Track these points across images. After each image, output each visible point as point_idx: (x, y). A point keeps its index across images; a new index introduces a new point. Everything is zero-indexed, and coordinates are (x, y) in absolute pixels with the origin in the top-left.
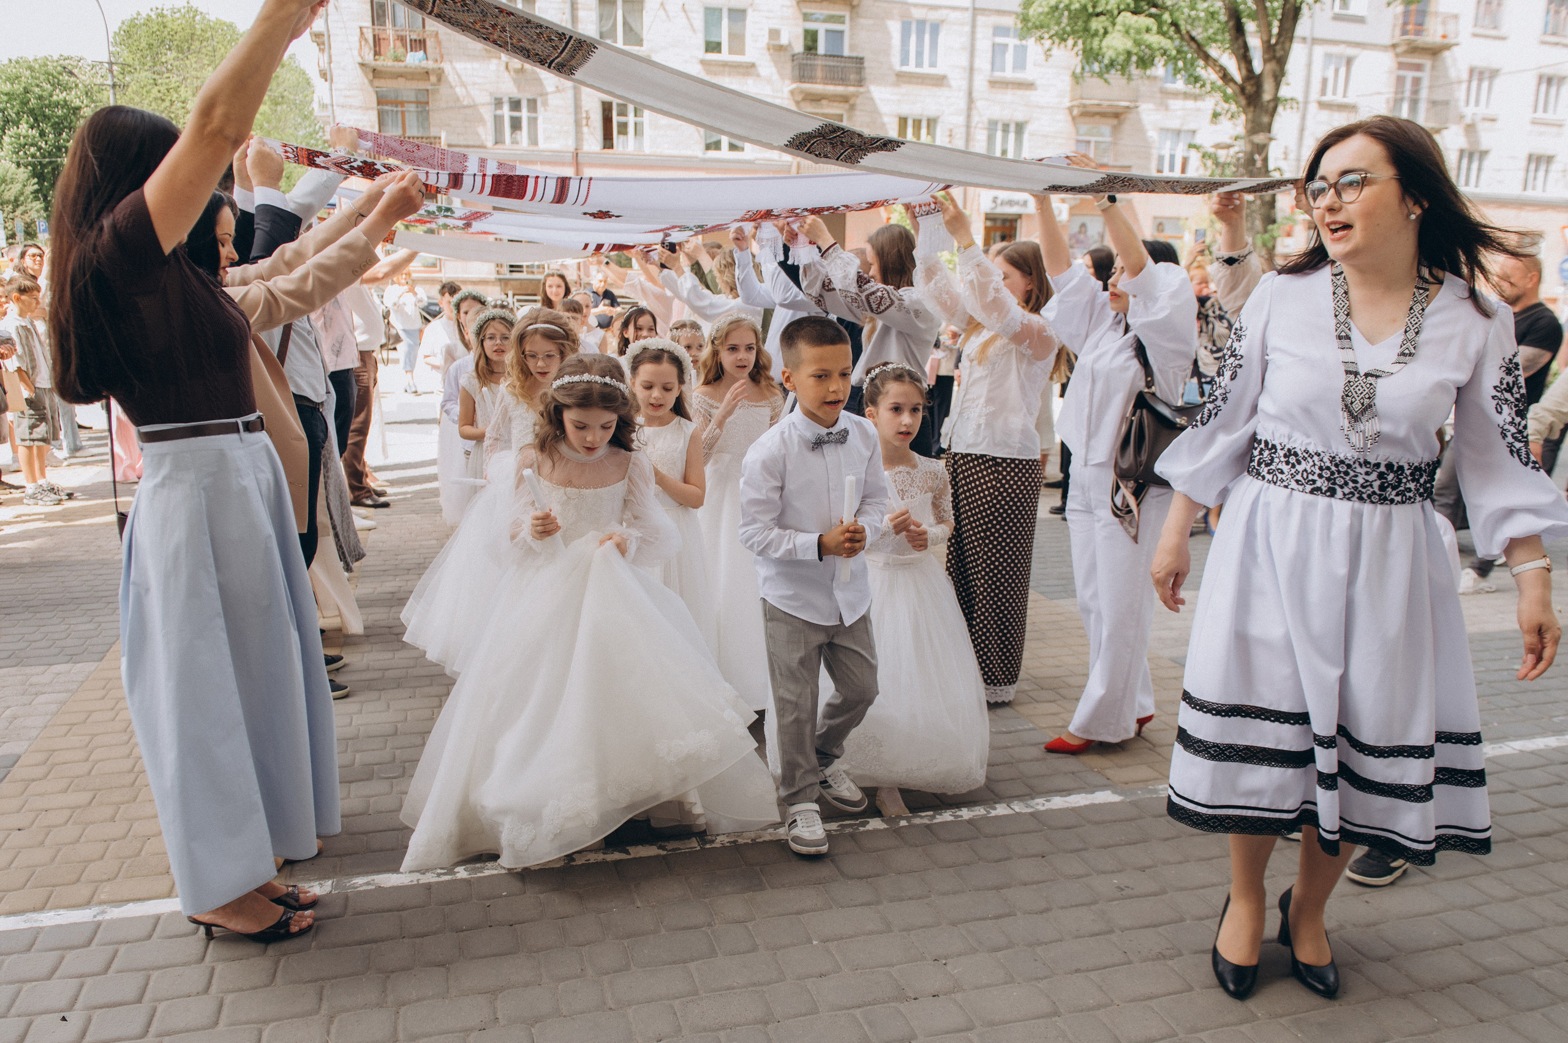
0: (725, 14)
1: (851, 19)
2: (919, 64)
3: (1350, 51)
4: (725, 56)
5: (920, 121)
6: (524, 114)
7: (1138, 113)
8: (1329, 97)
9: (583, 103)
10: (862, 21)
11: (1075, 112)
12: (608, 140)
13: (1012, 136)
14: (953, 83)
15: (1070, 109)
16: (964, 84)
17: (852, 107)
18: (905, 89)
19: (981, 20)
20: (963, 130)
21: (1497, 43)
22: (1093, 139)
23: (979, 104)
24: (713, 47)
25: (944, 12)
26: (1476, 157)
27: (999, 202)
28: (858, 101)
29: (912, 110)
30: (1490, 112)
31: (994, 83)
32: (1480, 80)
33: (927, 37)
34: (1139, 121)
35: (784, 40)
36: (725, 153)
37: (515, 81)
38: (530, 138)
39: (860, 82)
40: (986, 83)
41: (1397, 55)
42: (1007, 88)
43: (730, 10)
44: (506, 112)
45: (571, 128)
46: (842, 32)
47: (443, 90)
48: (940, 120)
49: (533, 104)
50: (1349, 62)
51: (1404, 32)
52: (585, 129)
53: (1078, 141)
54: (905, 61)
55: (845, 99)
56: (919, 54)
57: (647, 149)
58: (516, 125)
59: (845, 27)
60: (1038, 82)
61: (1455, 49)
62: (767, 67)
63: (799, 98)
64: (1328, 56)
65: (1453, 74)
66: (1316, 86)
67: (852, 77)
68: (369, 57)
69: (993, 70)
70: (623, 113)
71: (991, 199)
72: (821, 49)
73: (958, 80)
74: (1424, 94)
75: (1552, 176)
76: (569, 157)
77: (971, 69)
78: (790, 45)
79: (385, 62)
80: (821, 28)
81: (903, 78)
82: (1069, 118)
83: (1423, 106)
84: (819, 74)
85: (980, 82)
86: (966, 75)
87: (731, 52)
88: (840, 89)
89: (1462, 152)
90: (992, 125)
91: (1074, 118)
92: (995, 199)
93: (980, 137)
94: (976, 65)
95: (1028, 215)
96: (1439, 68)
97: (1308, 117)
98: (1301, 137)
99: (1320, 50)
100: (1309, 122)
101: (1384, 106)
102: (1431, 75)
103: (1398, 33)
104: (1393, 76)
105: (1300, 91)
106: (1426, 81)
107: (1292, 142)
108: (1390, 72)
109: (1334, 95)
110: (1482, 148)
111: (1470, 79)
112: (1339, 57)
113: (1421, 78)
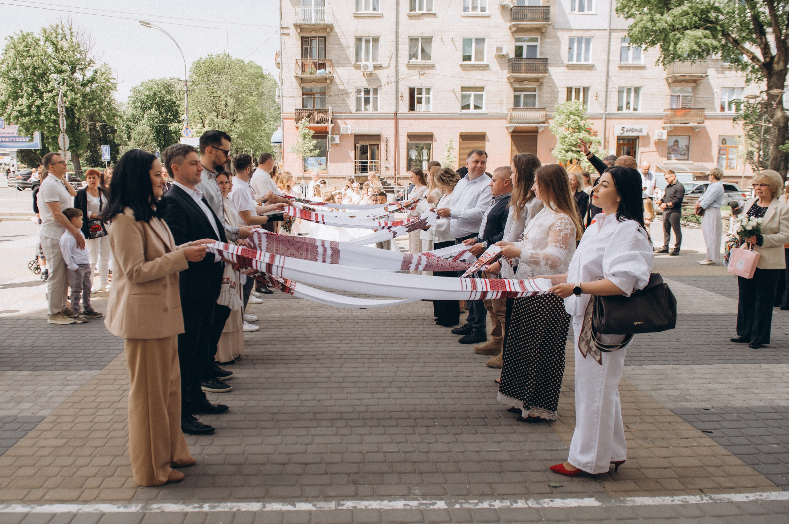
0: (474, 41)
1: (541, 39)
2: (579, 59)
4: (473, 62)
5: (579, 89)
6: (371, 96)
7: (708, 79)
9: (400, 89)
10: (547, 40)
11: (670, 80)
12: (412, 107)
13: (632, 95)
14: (598, 68)
15: (667, 79)
16: (604, 69)
17: (541, 84)
18: (570, 73)
19: (613, 34)
20: (604, 93)
22: (681, 95)
23: (612, 79)
24: (467, 58)
25: (593, 32)
27: (625, 130)
28: (544, 81)
29: (574, 84)
31: (621, 68)
33: (583, 45)
34: (709, 83)
35: (504, 52)
36: (472, 110)
37: (367, 80)
38: (373, 107)
39: (546, 71)
40: (617, 68)
42: (629, 70)
43: (476, 39)
44: (362, 95)
45: (394, 101)
46: (536, 46)
47: (333, 87)
48: (591, 89)
49: (376, 91)
52: (400, 102)
53: (671, 96)
54: (571, 59)
55: (537, 80)
56: (579, 55)
57: (432, 111)
58: (367, 101)
59: (538, 44)
60: (647, 66)
62: (495, 66)
63: (512, 81)
67: (541, 68)
68: (299, 73)
69: (621, 61)
70: (420, 93)
71: (620, 129)
72: (524, 55)
73: (601, 67)
76: (392, 116)
77: (608, 61)
78: (507, 54)
79: (307, 75)
80: (525, 45)
81: (569, 67)
82: (667, 84)
84: (523, 68)
85: (614, 68)
86: (606, 64)
87: (476, 60)
88: (534, 75)
90: (621, 89)
91: (669, 84)
92: (623, 129)
93: (614, 96)
94: (611, 59)
95: (643, 136)
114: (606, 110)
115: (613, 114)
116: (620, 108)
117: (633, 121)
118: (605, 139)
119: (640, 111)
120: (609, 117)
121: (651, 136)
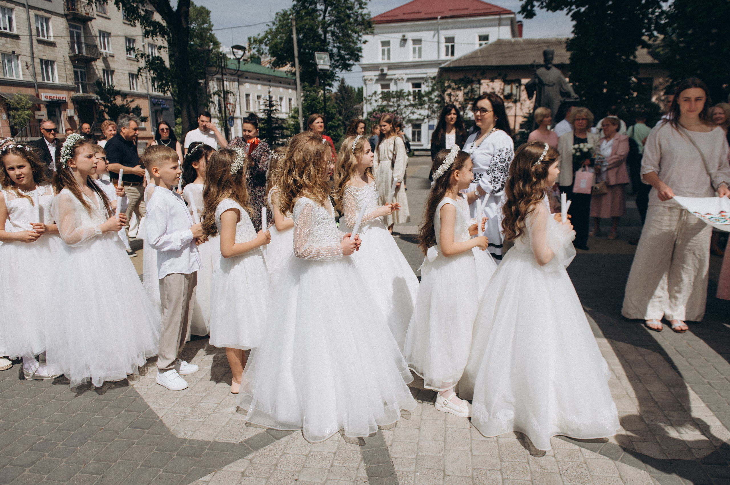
3: (47, 15)
8: (41, 38)
21: (107, 20)
26: (109, 73)
30: (111, 52)
32: (104, 37)
41: (68, 20)
50: (47, 20)
51: (68, 10)
61: (93, 20)
64: (37, 16)
65: (93, 33)
66: (34, 32)
74: (83, 40)
75: (138, 84)
83: (84, 47)
89: (104, 70)
96: (87, 30)
97: (34, 47)
98: (33, 57)
99: (32, 13)
100: (35, 50)
101: (68, 45)
102: (84, 32)
103: (66, 9)
104: (68, 31)
105: (27, 33)
106: (82, 35)
107: (29, 60)
108: (67, 29)
109: (43, 36)
110: (111, 69)
111: (100, 36)
112: (42, 17)
113: (80, 33)
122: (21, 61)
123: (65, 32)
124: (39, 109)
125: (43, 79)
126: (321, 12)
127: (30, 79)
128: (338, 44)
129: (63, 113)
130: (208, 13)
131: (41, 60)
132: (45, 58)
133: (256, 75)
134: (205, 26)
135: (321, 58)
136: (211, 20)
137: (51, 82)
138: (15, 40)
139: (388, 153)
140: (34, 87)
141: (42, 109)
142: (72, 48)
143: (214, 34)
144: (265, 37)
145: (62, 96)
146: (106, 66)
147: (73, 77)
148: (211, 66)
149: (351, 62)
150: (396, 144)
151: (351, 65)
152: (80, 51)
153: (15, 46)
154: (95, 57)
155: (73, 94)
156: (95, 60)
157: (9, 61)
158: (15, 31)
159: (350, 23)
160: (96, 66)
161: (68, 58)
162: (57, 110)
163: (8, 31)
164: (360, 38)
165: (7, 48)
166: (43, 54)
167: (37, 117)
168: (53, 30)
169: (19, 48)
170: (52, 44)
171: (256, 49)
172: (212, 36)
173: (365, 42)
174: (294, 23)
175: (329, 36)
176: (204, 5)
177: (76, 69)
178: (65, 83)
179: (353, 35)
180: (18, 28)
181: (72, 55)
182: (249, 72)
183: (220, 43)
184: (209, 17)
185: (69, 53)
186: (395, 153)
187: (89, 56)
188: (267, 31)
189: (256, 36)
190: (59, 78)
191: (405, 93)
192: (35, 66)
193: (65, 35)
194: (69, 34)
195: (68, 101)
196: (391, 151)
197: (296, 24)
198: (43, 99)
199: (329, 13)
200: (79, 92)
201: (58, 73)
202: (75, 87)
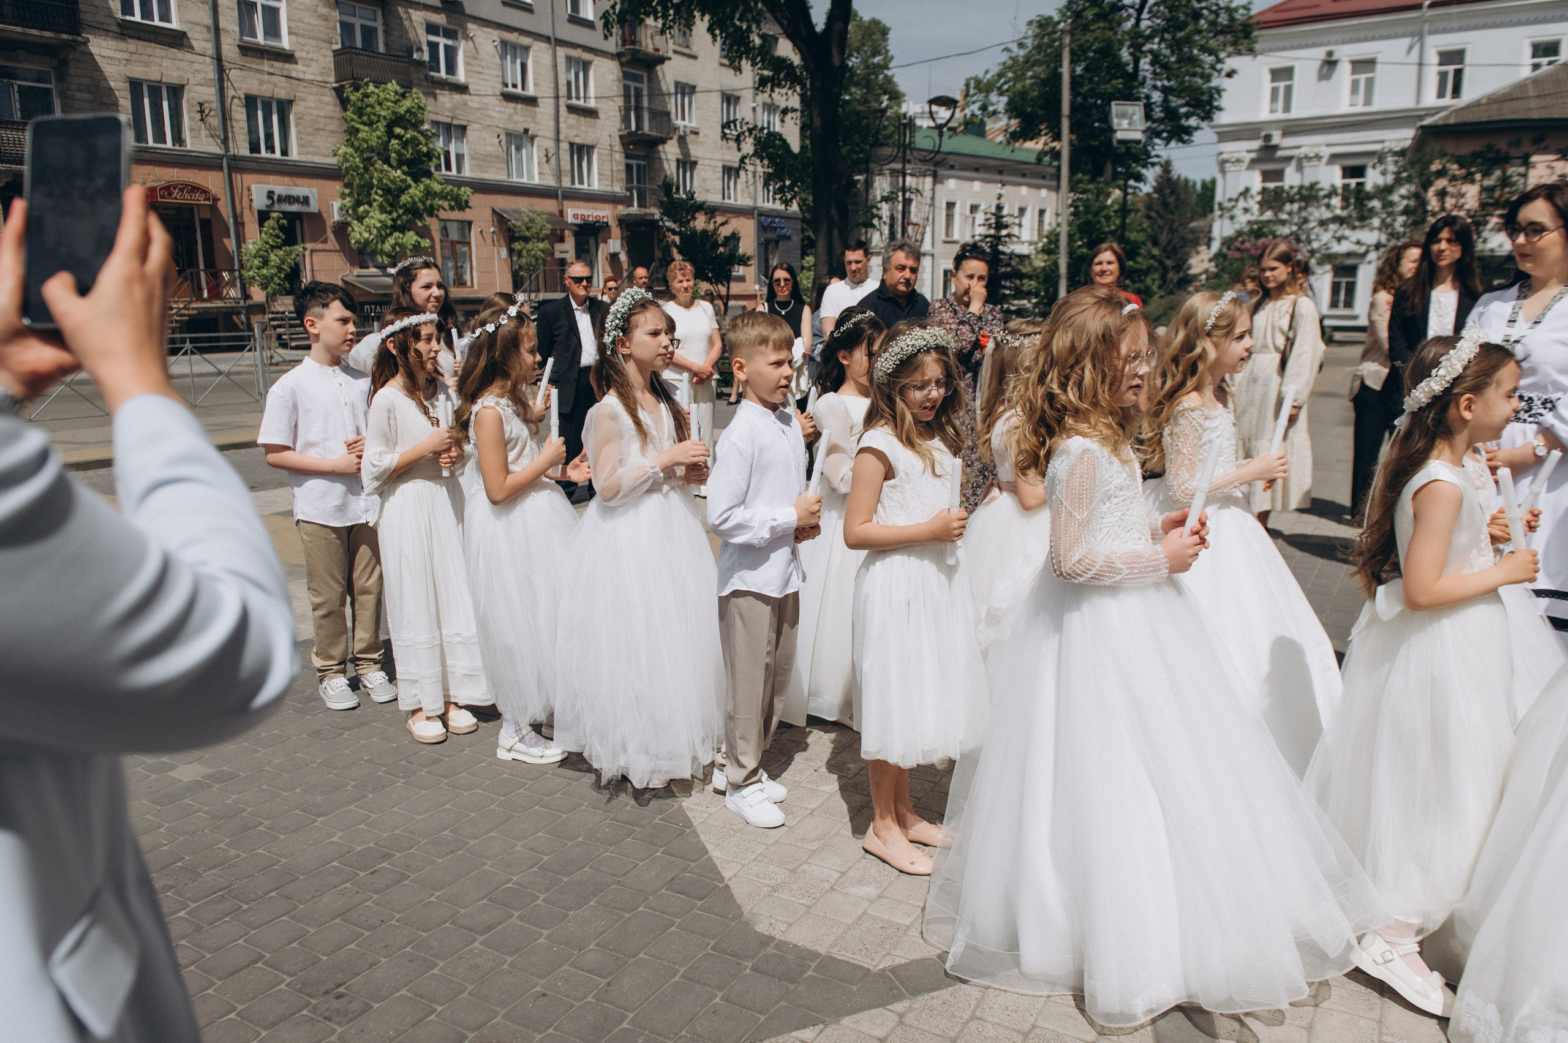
2: (148, 14)
5: (158, 88)
8: (574, 102)
13: (275, 117)
14: (195, 44)
16: (209, 48)
17: (62, 63)
18: (132, 45)
20: (217, 106)
21: (691, 61)
23: (234, 74)
26: (688, 166)
27: (275, 198)
28: (70, 54)
29: (144, 73)
30: (694, 125)
31: (246, 50)
32: (683, 95)
39: (74, 29)
40: (237, 49)
41: (622, 65)
42: (262, 58)
48: (185, 90)
50: (586, 66)
51: (624, 44)
54: (127, 8)
60: (297, 54)
61: (667, 62)
64: (569, 59)
65: (664, 88)
66: (563, 90)
67: (63, 21)
69: (242, 34)
71: (265, 195)
73: (201, 41)
74: (645, 103)
75: (739, 187)
77: (217, 29)
81: (127, 31)
83: (646, 116)
85: (229, 50)
86: (211, 36)
89: (678, 161)
90: (250, 102)
92: (270, 195)
93: (239, 114)
94: (222, 25)
95: (310, 215)
96: (654, 81)
97: (561, 119)
98: (558, 140)
99: (562, 52)
100: (562, 126)
101: (618, 114)
102: (649, 87)
103: (620, 42)
104: (621, 85)
105: (550, 92)
106: (645, 92)
107: (550, 144)
108: (619, 81)
109: (578, 98)
110: (693, 159)
111: (676, 94)
112: (578, 61)
113: (641, 90)
114: (227, 149)
115: (243, 159)
116: (254, 148)
117: (287, 179)
118: (235, 217)
119: (295, 154)
120: (237, 165)
121: (325, 215)
122: (538, 146)
123: (615, 88)
124: (562, 240)
125: (573, 183)
126: (1131, 11)
127: (550, 182)
128: (1166, 83)
129: (601, 246)
130: (884, 31)
131: (572, 145)
132: (578, 140)
133: (973, 160)
134: (877, 59)
135: (1123, 116)
136: (889, 48)
137: (585, 186)
138: (529, 108)
139: (1273, 335)
140: (556, 197)
141: (567, 239)
142: (626, 120)
143: (893, 76)
144: (1000, 75)
145: (601, 213)
146: (682, 154)
147: (624, 176)
148: (882, 145)
149: (1193, 122)
150: (1297, 314)
151: (1189, 131)
152: (639, 126)
153: (529, 119)
154: (664, 136)
155: (622, 210)
156: (663, 141)
157: (518, 149)
158: (531, 91)
159: (1199, 32)
160: (665, 152)
161: (618, 139)
162: (592, 241)
163: (519, 90)
164: (1219, 66)
165: (516, 123)
166: (575, 132)
167: (558, 255)
168: (596, 86)
169: (535, 122)
170: (591, 113)
171: (978, 105)
172: (889, 80)
173: (1230, 75)
174: (1067, 40)
175: (1145, 64)
176: (878, 17)
177: (629, 161)
178: (609, 189)
179: (1202, 57)
180: (536, 84)
181: (625, 133)
182: (959, 154)
183: (904, 95)
184: (886, 40)
185: (620, 130)
186: (1291, 335)
187: (654, 134)
188: (1004, 64)
189: (981, 76)
190: (599, 179)
191: (1321, 189)
192: (561, 157)
193: (614, 93)
194: (622, 92)
195: (613, 223)
196: (1282, 332)
197: (1072, 42)
198: (570, 219)
199: (1150, 12)
200: (632, 205)
201: (599, 169)
202: (626, 197)
